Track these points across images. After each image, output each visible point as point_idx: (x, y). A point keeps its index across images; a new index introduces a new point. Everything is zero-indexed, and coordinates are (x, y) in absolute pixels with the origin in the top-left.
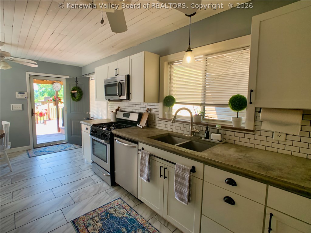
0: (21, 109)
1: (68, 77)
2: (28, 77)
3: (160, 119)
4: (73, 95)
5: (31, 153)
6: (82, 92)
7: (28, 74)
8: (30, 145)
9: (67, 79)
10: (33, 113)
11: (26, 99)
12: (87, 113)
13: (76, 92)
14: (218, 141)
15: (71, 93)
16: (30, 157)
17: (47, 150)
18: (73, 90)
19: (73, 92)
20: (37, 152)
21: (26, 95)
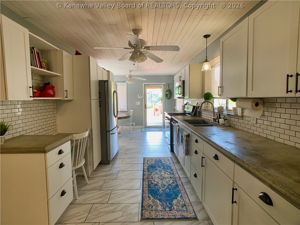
0: (140, 104)
1: (165, 83)
2: (144, 85)
3: (203, 110)
4: (167, 95)
5: (143, 130)
6: (171, 93)
7: (144, 84)
8: (143, 125)
9: (164, 85)
10: (146, 107)
11: (142, 99)
12: (174, 107)
13: (168, 93)
14: (222, 124)
15: (166, 94)
16: (141, 131)
17: (151, 130)
18: (167, 92)
19: (166, 93)
20: (145, 130)
21: (142, 96)
